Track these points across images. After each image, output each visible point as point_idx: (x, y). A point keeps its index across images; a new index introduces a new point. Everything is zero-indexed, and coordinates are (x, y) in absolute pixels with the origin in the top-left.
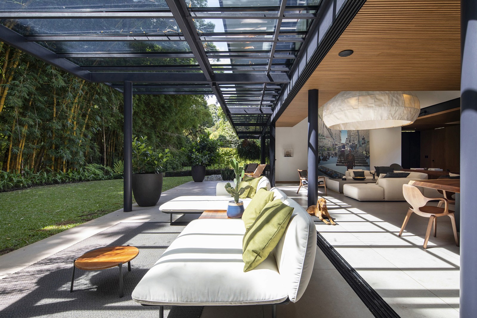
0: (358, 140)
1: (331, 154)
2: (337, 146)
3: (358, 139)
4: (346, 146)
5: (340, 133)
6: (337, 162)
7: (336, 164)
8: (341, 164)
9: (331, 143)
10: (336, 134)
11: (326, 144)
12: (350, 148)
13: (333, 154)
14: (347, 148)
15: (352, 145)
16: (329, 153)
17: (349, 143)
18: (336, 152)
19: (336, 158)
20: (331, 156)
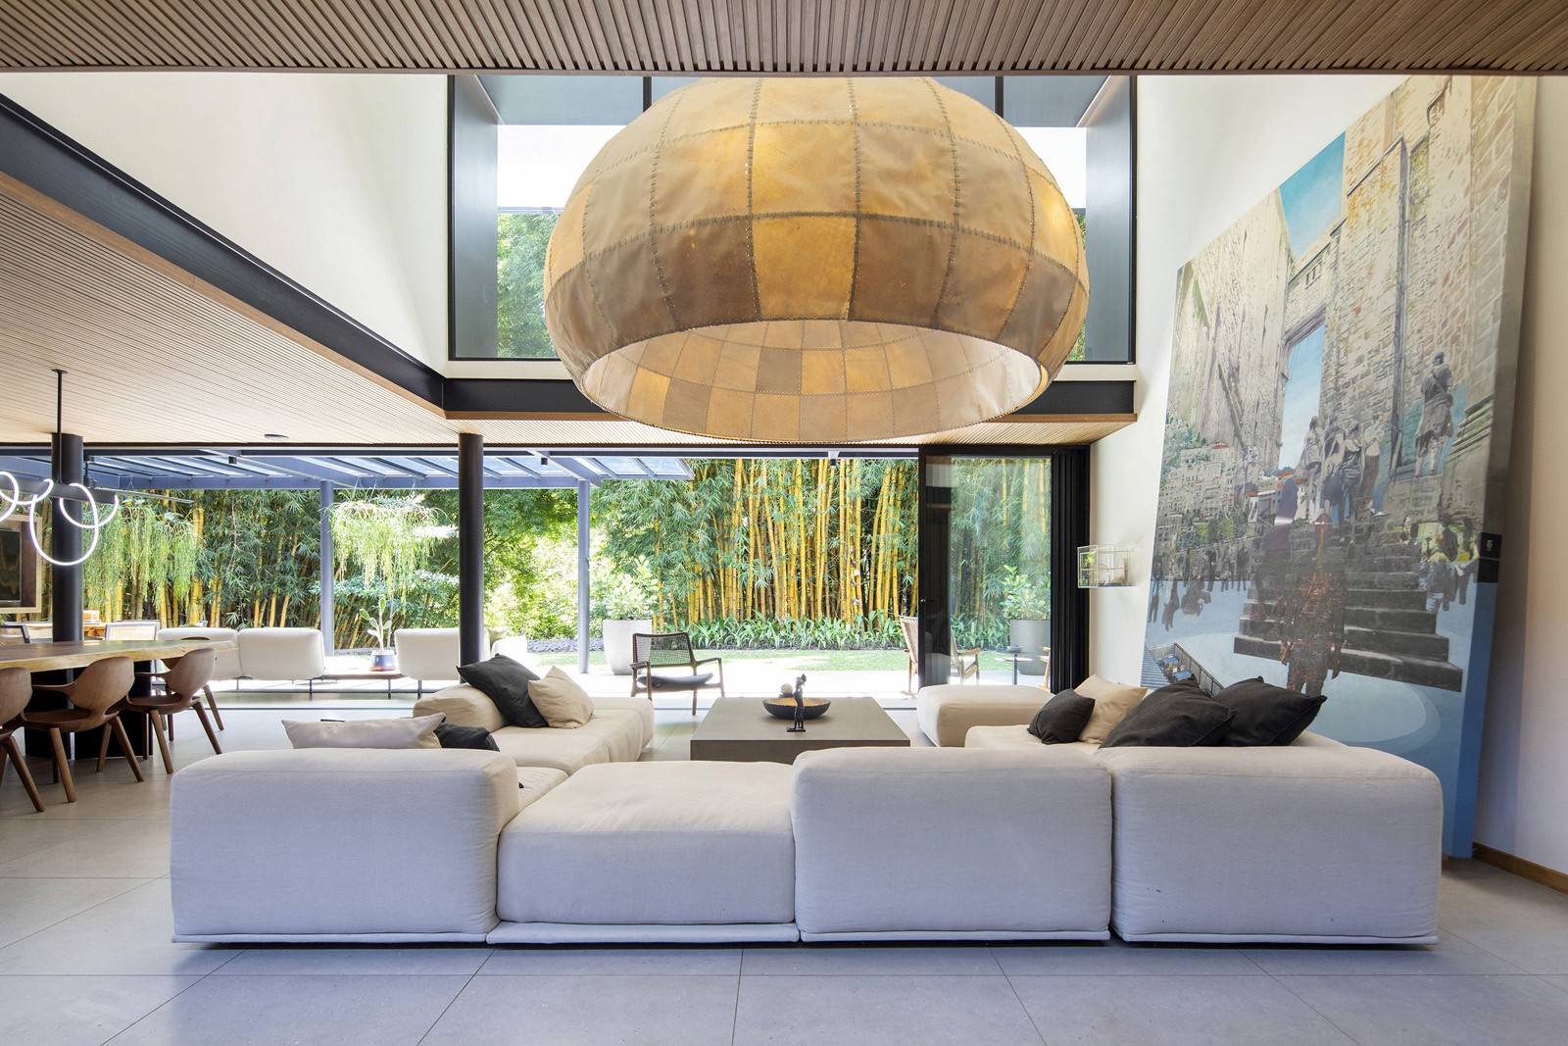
0: (1387, 416)
1: (1219, 567)
2: (1254, 500)
3: (1389, 404)
4: (1300, 494)
5: (1280, 393)
6: (1243, 627)
7: (1237, 641)
8: (1261, 640)
9: (1230, 486)
10: (1262, 401)
11: (1209, 493)
12: (1327, 502)
13: (1232, 561)
14: (1308, 504)
15: (1339, 470)
16: (1212, 556)
17: (1320, 464)
18: (1243, 548)
19: (1238, 590)
20: (1221, 580)
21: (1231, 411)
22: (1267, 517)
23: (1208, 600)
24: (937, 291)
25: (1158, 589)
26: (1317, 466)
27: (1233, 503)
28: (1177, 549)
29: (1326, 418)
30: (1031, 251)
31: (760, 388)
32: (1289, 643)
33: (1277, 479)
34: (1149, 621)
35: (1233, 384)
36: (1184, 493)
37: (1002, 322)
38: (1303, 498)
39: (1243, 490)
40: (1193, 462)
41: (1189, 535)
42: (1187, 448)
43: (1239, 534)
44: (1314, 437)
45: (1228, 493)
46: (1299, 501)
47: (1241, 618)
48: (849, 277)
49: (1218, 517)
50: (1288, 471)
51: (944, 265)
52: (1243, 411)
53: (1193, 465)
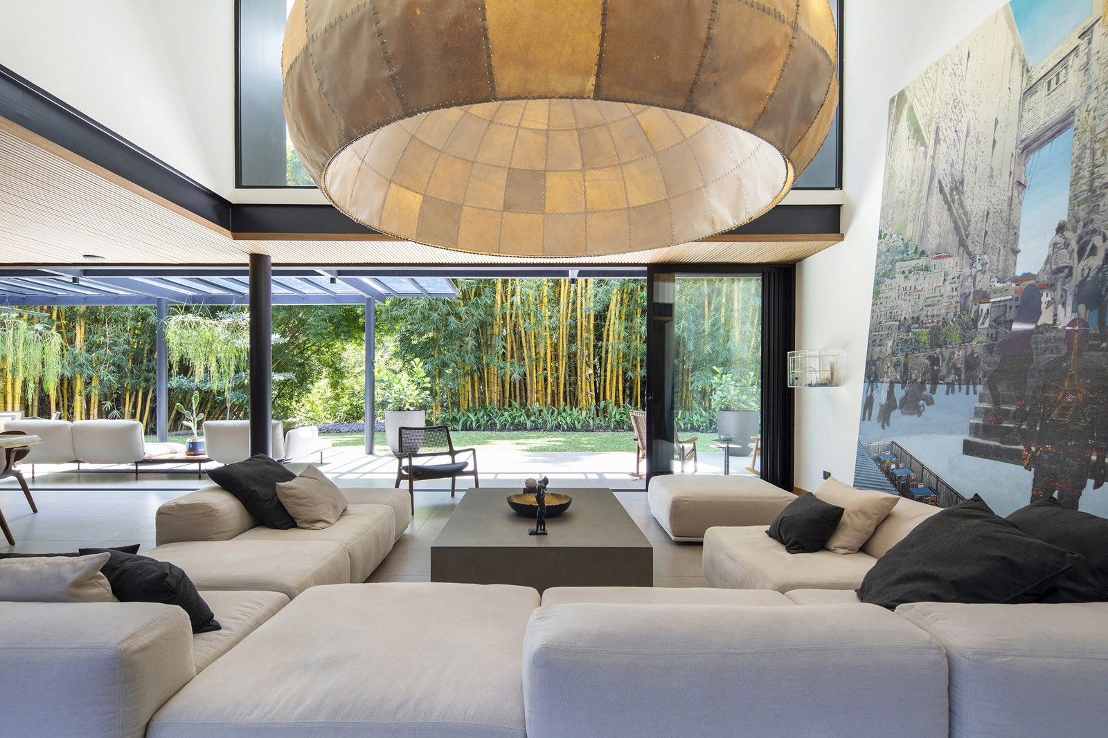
1: (943, 372)
2: (985, 307)
4: (1045, 298)
5: (1016, 201)
6: (975, 430)
7: (966, 443)
8: (997, 444)
9: (955, 294)
10: (992, 210)
11: (929, 301)
12: (1082, 307)
13: (959, 366)
14: (1056, 309)
15: (1097, 273)
16: (934, 361)
17: (1071, 269)
18: (973, 353)
19: (967, 393)
20: (945, 383)
21: (955, 222)
22: (1001, 321)
23: (930, 402)
24: (694, 66)
25: (872, 391)
26: (1066, 270)
27: (958, 309)
28: (894, 354)
29: (1077, 221)
30: (795, 27)
31: (507, 207)
32: (1033, 449)
33: (1014, 285)
34: (864, 419)
35: (957, 197)
36: (900, 302)
37: (760, 108)
38: (1049, 304)
39: (971, 297)
40: (910, 272)
41: (906, 341)
42: (903, 260)
43: (966, 340)
44: (1062, 241)
45: (953, 301)
46: (1043, 306)
47: (971, 421)
48: (596, 44)
49: (940, 324)
50: (1027, 276)
51: (703, 35)
52: (969, 221)
53: (910, 275)
